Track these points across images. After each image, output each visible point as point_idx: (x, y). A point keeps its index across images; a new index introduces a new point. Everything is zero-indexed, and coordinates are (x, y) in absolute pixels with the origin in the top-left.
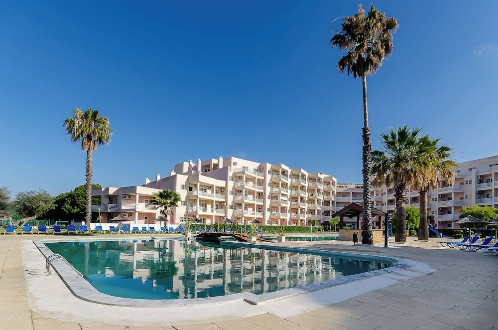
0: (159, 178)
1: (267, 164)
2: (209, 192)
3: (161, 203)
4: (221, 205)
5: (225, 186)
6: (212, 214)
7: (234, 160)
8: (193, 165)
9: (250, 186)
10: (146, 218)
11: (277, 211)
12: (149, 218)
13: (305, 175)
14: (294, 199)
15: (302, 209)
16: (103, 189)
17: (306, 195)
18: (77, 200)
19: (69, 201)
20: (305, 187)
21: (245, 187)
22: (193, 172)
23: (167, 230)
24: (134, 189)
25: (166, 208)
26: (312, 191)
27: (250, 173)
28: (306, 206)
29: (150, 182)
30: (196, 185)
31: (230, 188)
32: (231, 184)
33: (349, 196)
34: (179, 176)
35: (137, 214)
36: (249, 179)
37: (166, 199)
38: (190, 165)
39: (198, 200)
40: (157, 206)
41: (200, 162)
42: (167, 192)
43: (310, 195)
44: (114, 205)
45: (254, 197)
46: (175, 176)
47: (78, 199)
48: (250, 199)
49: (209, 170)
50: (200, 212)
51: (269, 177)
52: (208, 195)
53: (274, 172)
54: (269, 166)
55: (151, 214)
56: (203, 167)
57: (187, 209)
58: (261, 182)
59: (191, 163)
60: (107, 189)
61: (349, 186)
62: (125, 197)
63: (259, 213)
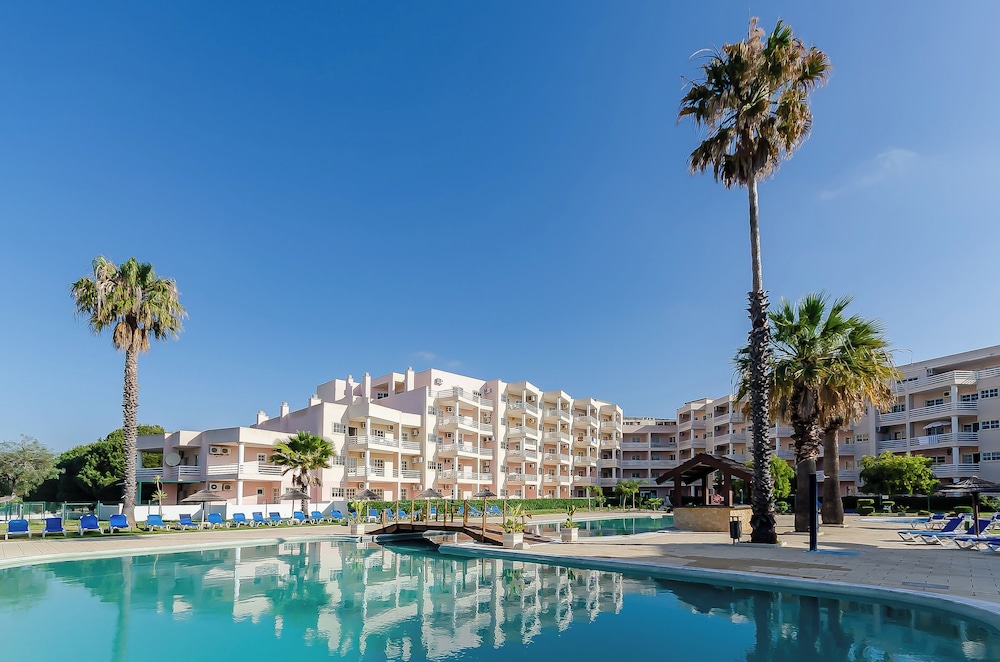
0: (286, 411)
1: (500, 382)
2: (389, 436)
3: (295, 462)
4: (412, 463)
5: (419, 425)
6: (395, 480)
7: (436, 374)
8: (354, 385)
9: (467, 424)
10: (260, 492)
11: (519, 471)
12: (266, 492)
13: (569, 403)
14: (549, 447)
15: (562, 467)
16: (167, 436)
17: (570, 440)
18: (111, 459)
19: (94, 461)
20: (568, 424)
21: (460, 426)
22: (354, 398)
23: (307, 516)
24: (234, 433)
25: (304, 471)
26: (581, 433)
27: (467, 399)
28: (569, 461)
29: (267, 419)
30: (363, 425)
31: (430, 429)
32: (431, 421)
33: (644, 440)
34: (328, 407)
35: (241, 484)
36: (467, 411)
37: (305, 453)
38: (348, 385)
39: (368, 453)
40: (284, 468)
41: (368, 379)
42: (307, 437)
43: (576, 439)
44: (191, 468)
45: (475, 445)
46: (320, 407)
47: (114, 457)
48: (467, 450)
49: (386, 395)
50: (373, 477)
51: (502, 407)
52: (388, 444)
53: (512, 397)
54: (502, 387)
55: (270, 484)
56: (374, 388)
57: (346, 472)
58: (488, 416)
59: (351, 381)
60: (176, 435)
61: (644, 423)
62: (215, 450)
63: (485, 476)
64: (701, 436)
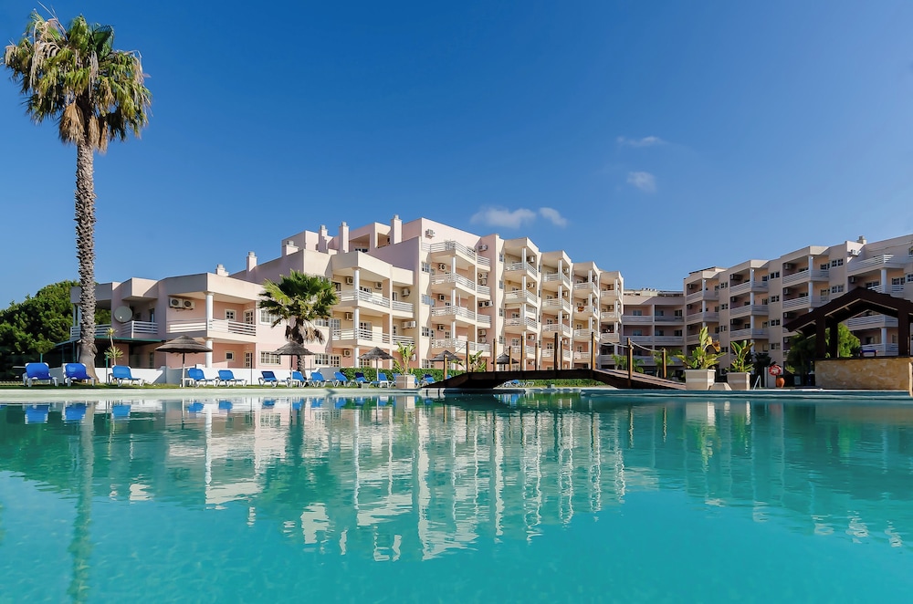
0: (253, 263)
1: (497, 238)
2: (378, 295)
4: (404, 327)
5: (411, 283)
6: (385, 346)
7: (427, 224)
9: (464, 284)
10: (229, 356)
11: (515, 343)
12: (237, 356)
13: (569, 267)
14: (550, 318)
15: (563, 340)
16: (115, 285)
20: (569, 291)
21: (457, 286)
24: (200, 281)
26: (582, 303)
27: (463, 255)
28: (570, 334)
30: (349, 280)
31: (423, 289)
32: (424, 279)
33: (647, 313)
34: (309, 254)
35: (210, 343)
36: (463, 269)
38: (321, 238)
39: (357, 312)
41: (346, 230)
43: (577, 309)
44: (146, 324)
45: (471, 309)
48: (464, 315)
49: (368, 249)
50: (362, 341)
51: (500, 268)
52: (373, 302)
53: (512, 257)
55: (241, 346)
56: (352, 242)
57: (330, 335)
58: (484, 276)
59: (324, 234)
60: (128, 284)
61: (645, 294)
62: (176, 303)
63: (483, 347)
64: (712, 310)
